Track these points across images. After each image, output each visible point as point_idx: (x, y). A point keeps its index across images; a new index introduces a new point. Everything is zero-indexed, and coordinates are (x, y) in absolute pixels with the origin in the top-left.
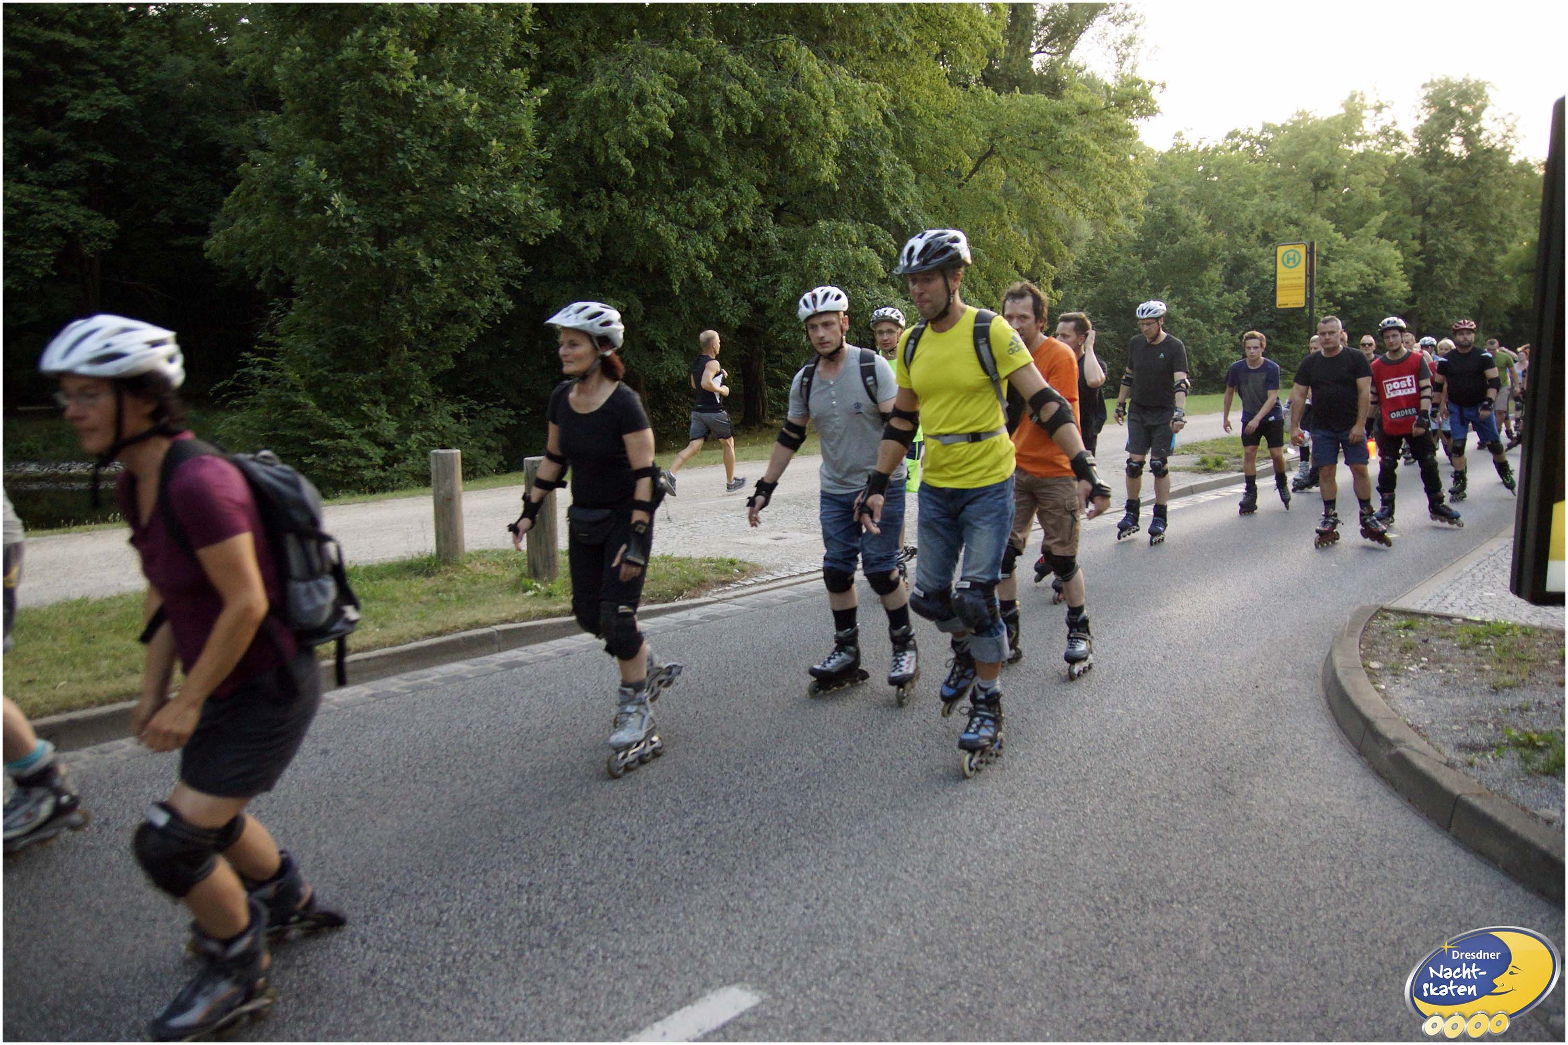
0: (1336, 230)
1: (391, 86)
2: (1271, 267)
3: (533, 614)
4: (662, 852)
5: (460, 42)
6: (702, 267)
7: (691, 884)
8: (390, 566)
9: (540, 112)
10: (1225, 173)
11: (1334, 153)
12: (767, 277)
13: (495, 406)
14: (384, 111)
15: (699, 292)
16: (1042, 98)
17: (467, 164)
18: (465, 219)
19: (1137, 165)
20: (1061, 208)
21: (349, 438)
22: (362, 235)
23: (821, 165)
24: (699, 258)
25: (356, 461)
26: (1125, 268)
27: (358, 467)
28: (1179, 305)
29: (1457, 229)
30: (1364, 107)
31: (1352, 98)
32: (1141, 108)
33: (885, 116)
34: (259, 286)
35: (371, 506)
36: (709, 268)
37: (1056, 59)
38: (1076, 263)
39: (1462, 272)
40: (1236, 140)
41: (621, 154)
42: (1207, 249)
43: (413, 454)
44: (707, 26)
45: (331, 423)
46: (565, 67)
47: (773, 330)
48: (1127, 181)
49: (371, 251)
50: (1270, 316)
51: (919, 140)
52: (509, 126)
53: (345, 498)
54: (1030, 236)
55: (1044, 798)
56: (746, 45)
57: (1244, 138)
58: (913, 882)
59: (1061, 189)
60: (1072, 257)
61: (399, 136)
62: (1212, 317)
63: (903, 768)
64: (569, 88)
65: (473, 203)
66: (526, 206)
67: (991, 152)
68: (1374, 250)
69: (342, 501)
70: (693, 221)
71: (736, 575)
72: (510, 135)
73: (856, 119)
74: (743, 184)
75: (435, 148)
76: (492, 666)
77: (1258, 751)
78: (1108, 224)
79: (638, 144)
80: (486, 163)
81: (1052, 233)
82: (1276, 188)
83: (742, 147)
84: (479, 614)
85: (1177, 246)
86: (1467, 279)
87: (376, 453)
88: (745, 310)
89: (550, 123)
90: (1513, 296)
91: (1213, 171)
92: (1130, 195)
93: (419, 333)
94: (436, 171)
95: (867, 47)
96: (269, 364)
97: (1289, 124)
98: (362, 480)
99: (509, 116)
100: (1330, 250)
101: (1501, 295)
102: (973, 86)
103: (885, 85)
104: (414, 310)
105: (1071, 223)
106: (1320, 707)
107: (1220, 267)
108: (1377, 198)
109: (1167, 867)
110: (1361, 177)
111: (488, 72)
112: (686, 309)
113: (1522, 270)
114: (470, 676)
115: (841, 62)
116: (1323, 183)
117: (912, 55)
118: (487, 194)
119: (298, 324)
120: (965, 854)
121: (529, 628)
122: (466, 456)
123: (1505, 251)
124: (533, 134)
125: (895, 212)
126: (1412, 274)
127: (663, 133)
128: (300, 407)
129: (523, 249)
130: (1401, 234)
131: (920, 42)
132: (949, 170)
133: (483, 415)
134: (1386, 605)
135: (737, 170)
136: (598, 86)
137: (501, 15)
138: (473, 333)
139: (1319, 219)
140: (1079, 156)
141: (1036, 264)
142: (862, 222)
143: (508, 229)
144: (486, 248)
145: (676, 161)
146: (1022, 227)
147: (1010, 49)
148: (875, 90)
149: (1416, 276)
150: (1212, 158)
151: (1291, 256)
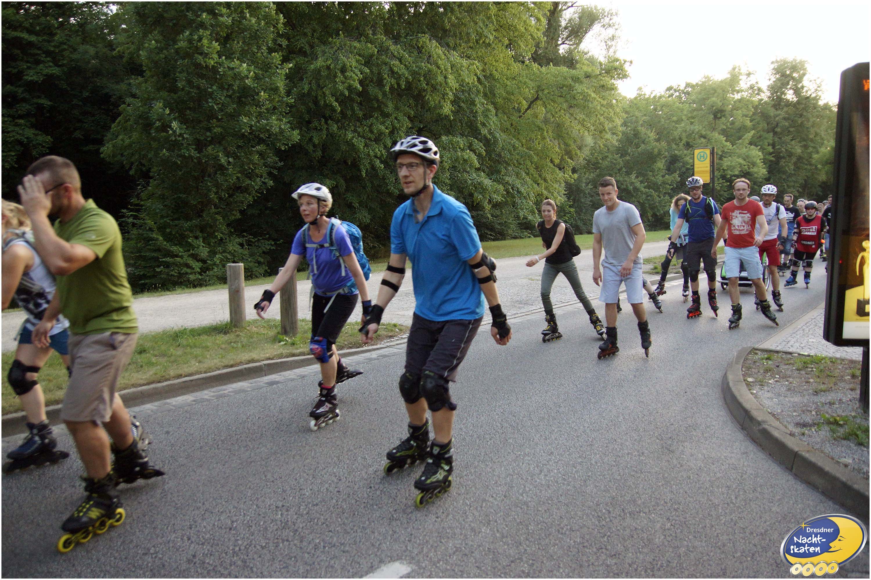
0: (726, 141)
1: (205, 62)
2: (691, 161)
3: (284, 354)
4: (356, 487)
5: (244, 38)
6: (377, 162)
7: (372, 505)
8: (204, 328)
9: (288, 77)
10: (666, 110)
11: (725, 99)
13: (263, 239)
14: (201, 76)
15: (377, 175)
16: (564, 69)
17: (247, 105)
18: (246, 136)
19: (617, 106)
20: (576, 129)
21: (182, 257)
22: (189, 144)
23: (443, 106)
24: (376, 157)
25: (185, 270)
26: (612, 162)
27: (187, 273)
28: (641, 182)
29: (792, 140)
30: (740, 74)
31: (734, 69)
32: (619, 74)
33: (479, 79)
34: (132, 173)
35: (193, 295)
36: (381, 162)
37: (572, 47)
38: (584, 159)
39: (795, 164)
40: (671, 92)
41: (332, 99)
42: (656, 151)
43: (217, 266)
44: (380, 29)
45: (171, 249)
46: (302, 52)
48: (612, 114)
49: (194, 153)
51: (497, 92)
52: (271, 84)
53: (179, 291)
54: (559, 144)
55: (569, 455)
56: (402, 39)
57: (675, 91)
58: (496, 503)
59: (576, 119)
60: (582, 156)
61: (210, 90)
62: (659, 188)
63: (490, 439)
64: (304, 63)
65: (251, 126)
66: (280, 128)
67: (537, 98)
68: (747, 152)
69: (178, 292)
70: (373, 137)
71: (397, 332)
72: (272, 89)
73: (463, 80)
74: (401, 116)
75: (230, 97)
76: (261, 384)
77: (687, 428)
78: (602, 138)
79: (342, 94)
80: (258, 105)
81: (571, 142)
82: (693, 118)
83: (400, 96)
84: (254, 355)
85: (639, 149)
86: (798, 168)
87: (197, 266)
89: (293, 83)
90: (822, 177)
91: (659, 108)
92: (613, 122)
93: (220, 199)
94: (230, 109)
95: (469, 41)
96: (136, 216)
97: (700, 83)
98: (188, 280)
99: (271, 79)
100: (723, 151)
101: (816, 176)
102: (527, 62)
103: (479, 61)
104: (218, 186)
105: (582, 137)
106: (721, 403)
107: (664, 161)
108: (748, 123)
109: (637, 493)
110: (740, 112)
111: (259, 54)
112: (369, 184)
113: (827, 163)
114: (249, 389)
115: (454, 49)
116: (719, 115)
117: (493, 45)
118: (258, 122)
119: (153, 194)
120: (525, 487)
121: (281, 362)
122: (247, 267)
123: (818, 152)
124: (284, 89)
125: (484, 131)
126: (768, 165)
127: (356, 88)
128: (154, 240)
129: (278, 152)
130: (761, 143)
131: (497, 38)
132: (514, 108)
133: (256, 244)
134: (756, 346)
135: (397, 108)
136: (320, 63)
137: (266, 23)
138: (251, 199)
139: (717, 135)
140: (585, 101)
141: (562, 159)
142: (466, 137)
143: (270, 141)
144: (258, 152)
145: (363, 103)
146: (555, 139)
147: (547, 42)
148: (473, 64)
149: (770, 166)
150: (658, 102)
151: (702, 154)
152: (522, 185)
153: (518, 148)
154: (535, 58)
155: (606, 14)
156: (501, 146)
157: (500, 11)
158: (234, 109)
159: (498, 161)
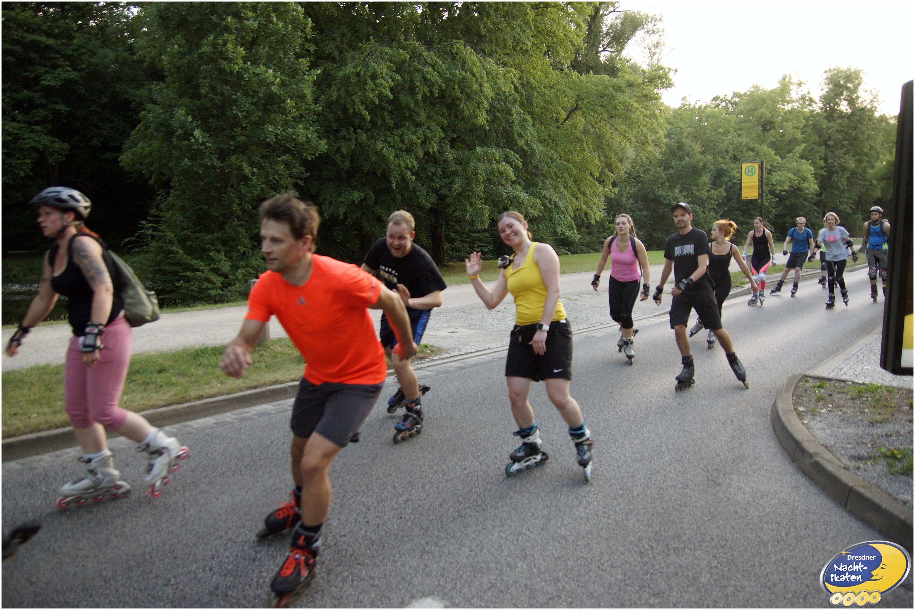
1: (230, 68)
2: (738, 175)
4: (386, 517)
5: (270, 42)
6: (408, 174)
7: (403, 537)
9: (315, 83)
10: (712, 121)
11: (774, 110)
12: (446, 179)
14: (226, 82)
15: (407, 187)
16: (606, 77)
17: (272, 112)
18: (271, 145)
19: (661, 116)
20: (617, 140)
21: (202, 271)
22: (211, 153)
23: (478, 115)
24: (407, 168)
25: (206, 285)
26: (654, 176)
27: (208, 288)
28: (685, 197)
29: (845, 154)
30: (792, 84)
31: (784, 79)
32: (663, 83)
33: (515, 87)
34: (150, 182)
35: (214, 311)
36: (413, 174)
37: (614, 55)
38: (625, 172)
39: (848, 179)
40: (718, 102)
41: (362, 108)
42: (701, 164)
43: (240, 281)
44: (412, 35)
45: (192, 263)
46: (330, 58)
47: (450, 210)
48: (655, 126)
49: (217, 163)
50: (738, 203)
51: (534, 100)
52: (298, 91)
53: (200, 307)
54: (599, 156)
56: (435, 45)
57: (722, 101)
59: (617, 130)
60: (623, 169)
61: (234, 97)
62: (704, 204)
65: (276, 135)
66: (307, 137)
67: (576, 108)
68: (798, 166)
69: (199, 308)
70: (404, 147)
71: (428, 353)
72: (299, 97)
73: (499, 89)
74: (433, 126)
75: (255, 104)
76: (286, 407)
77: (734, 459)
78: (644, 150)
79: (372, 102)
80: (284, 112)
81: (612, 155)
82: (741, 129)
83: (433, 104)
84: (278, 376)
85: (684, 162)
86: (851, 183)
87: (218, 280)
88: (433, 198)
89: (321, 90)
90: (877, 193)
91: (704, 119)
92: (657, 133)
93: (244, 211)
94: (255, 117)
95: (505, 47)
96: (156, 228)
97: (748, 93)
98: (209, 296)
99: (297, 85)
100: (772, 165)
101: (871, 193)
102: (566, 70)
103: (516, 69)
104: (241, 197)
105: (623, 149)
106: (769, 434)
107: (709, 175)
108: (799, 136)
110: (790, 124)
111: (286, 60)
112: (399, 197)
113: (883, 178)
114: (272, 411)
115: (490, 55)
116: (768, 127)
117: (531, 52)
118: (284, 131)
119: (173, 205)
123: (873, 167)
124: (311, 96)
125: (521, 142)
126: (819, 180)
127: (387, 96)
128: (174, 253)
129: (305, 163)
130: (812, 157)
131: (534, 44)
132: (552, 118)
134: (807, 373)
135: (429, 117)
136: (349, 69)
137: (294, 28)
139: (766, 147)
140: (627, 111)
141: (602, 173)
142: (502, 148)
143: (296, 151)
144: (283, 162)
145: (395, 113)
146: (594, 151)
147: (587, 49)
148: (509, 72)
149: (822, 180)
150: (703, 112)
151: (750, 169)
152: (560, 199)
153: (556, 160)
154: (575, 65)
155: (650, 20)
156: (538, 158)
157: (538, 15)
158: (259, 117)
159: (535, 173)
